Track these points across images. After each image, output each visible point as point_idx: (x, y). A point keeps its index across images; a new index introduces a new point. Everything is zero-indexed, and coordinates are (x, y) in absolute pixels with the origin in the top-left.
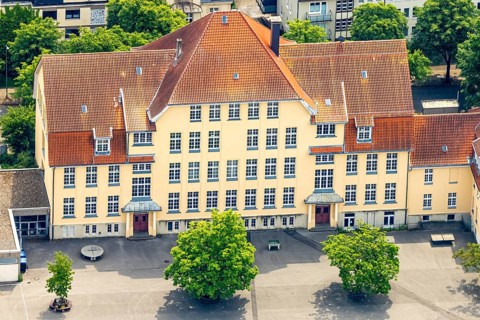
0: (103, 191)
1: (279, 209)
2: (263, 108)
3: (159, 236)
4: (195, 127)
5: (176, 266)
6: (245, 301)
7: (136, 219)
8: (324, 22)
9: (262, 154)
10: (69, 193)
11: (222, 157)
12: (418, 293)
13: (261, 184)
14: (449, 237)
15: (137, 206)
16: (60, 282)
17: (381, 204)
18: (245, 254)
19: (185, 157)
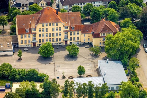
0: (27, 39)
1: (58, 42)
2: (55, 24)
3: (38, 47)
4: (43, 27)
5: (40, 52)
6: (52, 57)
7: (33, 44)
8: (67, 9)
9: (55, 32)
10: (22, 39)
11: (48, 33)
12: (82, 56)
13: (55, 37)
14: (88, 46)
15: (33, 41)
16: (20, 55)
17: (76, 40)
18: (52, 49)
19: (42, 33)
